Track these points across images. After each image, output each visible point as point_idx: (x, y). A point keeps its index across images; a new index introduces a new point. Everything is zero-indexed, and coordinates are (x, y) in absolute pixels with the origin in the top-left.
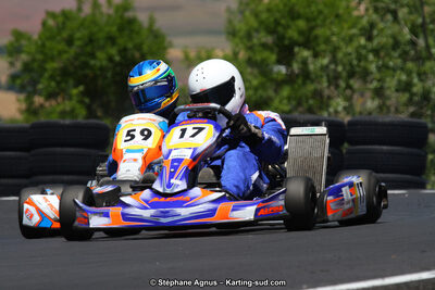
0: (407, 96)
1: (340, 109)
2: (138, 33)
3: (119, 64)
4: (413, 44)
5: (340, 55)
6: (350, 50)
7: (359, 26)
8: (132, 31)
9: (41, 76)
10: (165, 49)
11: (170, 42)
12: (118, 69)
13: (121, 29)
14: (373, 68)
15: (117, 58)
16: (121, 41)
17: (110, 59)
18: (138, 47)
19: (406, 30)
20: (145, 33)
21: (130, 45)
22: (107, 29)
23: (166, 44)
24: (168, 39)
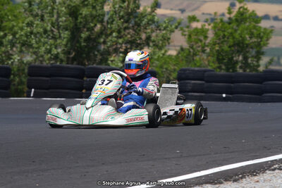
0: (49, 55)
1: (16, 60)
4: (52, 31)
5: (17, 36)
6: (22, 33)
7: (26, 22)
14: (34, 41)
19: (50, 25)
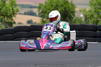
2: (69, 4)
3: (64, 11)
8: (67, 4)
9: (46, 14)
10: (75, 8)
11: (76, 7)
12: (64, 12)
13: (64, 3)
15: (64, 10)
16: (64, 6)
17: (62, 10)
18: (68, 8)
20: (70, 4)
21: (67, 7)
22: (61, 3)
23: (75, 7)
24: (75, 6)
